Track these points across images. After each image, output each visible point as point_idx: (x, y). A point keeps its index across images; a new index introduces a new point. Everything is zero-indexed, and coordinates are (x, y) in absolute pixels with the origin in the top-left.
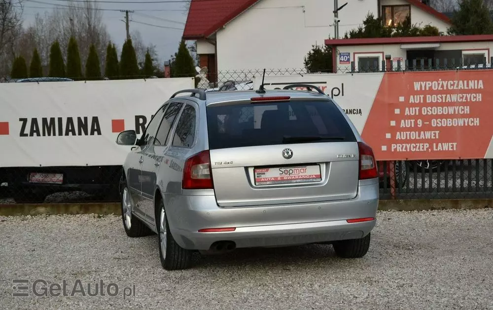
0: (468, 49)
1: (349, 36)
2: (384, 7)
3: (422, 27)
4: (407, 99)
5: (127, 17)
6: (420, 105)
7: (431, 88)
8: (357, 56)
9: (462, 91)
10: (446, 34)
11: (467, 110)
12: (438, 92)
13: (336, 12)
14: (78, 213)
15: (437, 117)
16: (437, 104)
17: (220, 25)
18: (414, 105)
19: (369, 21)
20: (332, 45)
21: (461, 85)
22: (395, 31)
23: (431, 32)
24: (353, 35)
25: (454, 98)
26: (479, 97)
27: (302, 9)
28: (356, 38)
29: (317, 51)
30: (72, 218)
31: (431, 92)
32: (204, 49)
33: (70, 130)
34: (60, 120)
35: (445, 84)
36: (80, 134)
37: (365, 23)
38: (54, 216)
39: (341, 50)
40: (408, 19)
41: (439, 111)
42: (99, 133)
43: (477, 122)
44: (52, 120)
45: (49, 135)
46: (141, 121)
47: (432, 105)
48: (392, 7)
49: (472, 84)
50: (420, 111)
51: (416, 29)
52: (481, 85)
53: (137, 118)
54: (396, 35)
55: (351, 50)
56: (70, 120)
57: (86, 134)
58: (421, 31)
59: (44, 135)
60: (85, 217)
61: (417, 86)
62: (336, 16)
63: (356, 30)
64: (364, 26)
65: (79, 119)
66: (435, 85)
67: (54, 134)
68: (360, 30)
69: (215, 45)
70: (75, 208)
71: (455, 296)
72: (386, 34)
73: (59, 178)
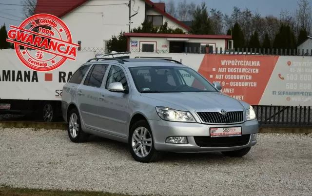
0: (204, 43)
1: (133, 31)
4: (217, 70)
6: (224, 74)
7: (231, 64)
8: (141, 43)
9: (248, 67)
10: (187, 33)
11: (250, 77)
12: (234, 67)
13: (130, 17)
14: (22, 127)
15: (234, 80)
16: (234, 74)
18: (221, 73)
19: (144, 24)
20: (125, 37)
21: (248, 63)
22: (159, 30)
24: (135, 31)
25: (243, 70)
26: (257, 71)
28: (137, 33)
29: (115, 39)
30: (19, 130)
31: (231, 66)
33: (19, 78)
34: (14, 72)
35: (239, 62)
36: (25, 81)
37: (142, 24)
38: (7, 129)
39: (133, 39)
40: (166, 25)
41: (235, 77)
42: (37, 81)
43: (255, 84)
44: (9, 72)
45: (6, 80)
46: (62, 75)
47: (231, 74)
48: (153, 16)
49: (253, 63)
50: (224, 77)
51: (170, 30)
52: (258, 64)
53: (60, 73)
55: (138, 40)
56: (20, 72)
57: (29, 81)
58: (173, 31)
59: (3, 80)
60: (27, 130)
61: (223, 63)
62: (130, 19)
63: (137, 28)
64: (141, 26)
65: (25, 72)
66: (233, 63)
67: (10, 80)
68: (139, 29)
70: (20, 124)
72: (154, 32)
73: (8, 106)
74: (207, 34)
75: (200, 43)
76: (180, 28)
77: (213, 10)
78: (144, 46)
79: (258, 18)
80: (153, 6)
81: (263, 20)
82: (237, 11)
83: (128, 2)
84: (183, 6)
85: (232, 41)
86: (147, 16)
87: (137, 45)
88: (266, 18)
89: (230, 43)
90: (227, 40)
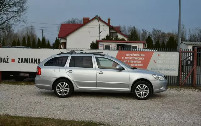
0: (133, 45)
2: (111, 32)
3: (121, 38)
4: (124, 58)
5: (42, 31)
6: (128, 60)
7: (131, 55)
8: (104, 45)
9: (139, 57)
10: (127, 40)
11: (140, 62)
12: (132, 57)
13: (99, 33)
15: (132, 63)
16: (132, 60)
17: (68, 35)
18: (126, 60)
19: (107, 36)
20: (98, 42)
21: (139, 55)
22: (114, 39)
23: (123, 40)
24: (103, 39)
25: (137, 58)
26: (143, 59)
27: (89, 32)
28: (104, 40)
29: (93, 43)
31: (131, 57)
32: (63, 41)
33: (32, 62)
34: (29, 59)
35: (134, 54)
38: (26, 85)
39: (100, 43)
40: (117, 36)
41: (133, 62)
42: (40, 63)
43: (142, 65)
44: (27, 59)
45: (26, 63)
47: (131, 60)
48: (113, 33)
49: (142, 55)
50: (128, 61)
51: (119, 39)
52: (144, 55)
54: (114, 40)
55: (103, 43)
56: (32, 59)
57: (36, 63)
61: (127, 55)
63: (104, 38)
64: (106, 37)
65: (35, 59)
66: (132, 55)
67: (28, 63)
68: (105, 38)
69: (66, 40)
71: (142, 114)
72: (112, 40)
73: (28, 75)
74: (136, 41)
75: (131, 45)
76: (123, 38)
77: (143, 30)
78: (105, 46)
79: (164, 33)
80: (113, 28)
81: (166, 34)
82: (154, 30)
83: (99, 26)
84: (129, 28)
85: (146, 44)
86: (110, 33)
87: (102, 46)
88: (168, 33)
89: (145, 45)
90: (144, 44)
